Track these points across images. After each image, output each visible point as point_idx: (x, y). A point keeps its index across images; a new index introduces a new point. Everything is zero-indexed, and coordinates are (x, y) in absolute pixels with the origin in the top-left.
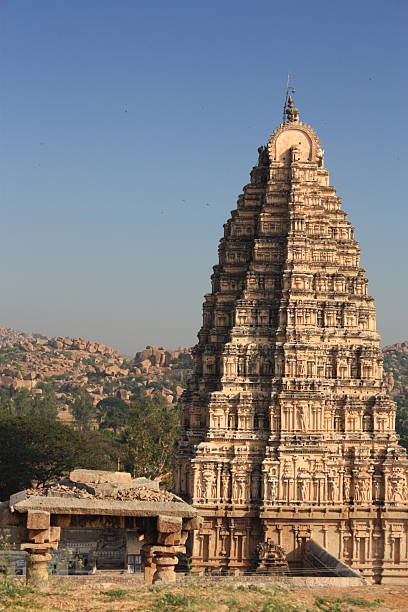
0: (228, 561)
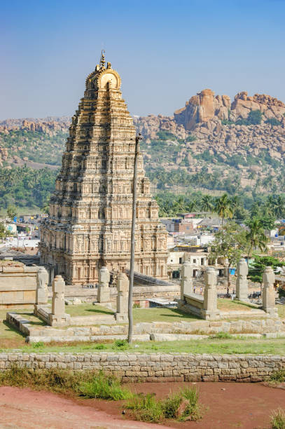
0: (88, 279)
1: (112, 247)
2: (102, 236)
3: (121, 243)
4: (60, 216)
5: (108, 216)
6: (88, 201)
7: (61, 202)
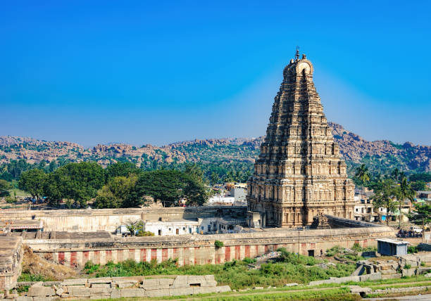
0: (294, 222)
1: (313, 197)
2: (304, 189)
3: (320, 194)
4: (268, 173)
5: (309, 172)
6: (292, 160)
7: (268, 163)
